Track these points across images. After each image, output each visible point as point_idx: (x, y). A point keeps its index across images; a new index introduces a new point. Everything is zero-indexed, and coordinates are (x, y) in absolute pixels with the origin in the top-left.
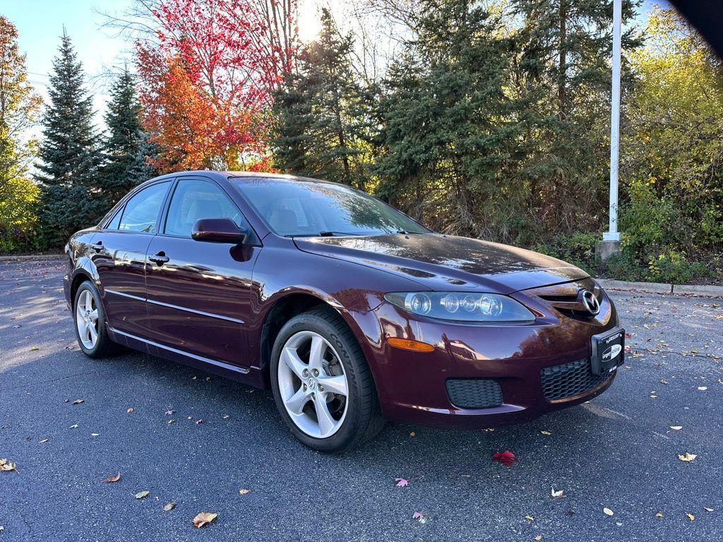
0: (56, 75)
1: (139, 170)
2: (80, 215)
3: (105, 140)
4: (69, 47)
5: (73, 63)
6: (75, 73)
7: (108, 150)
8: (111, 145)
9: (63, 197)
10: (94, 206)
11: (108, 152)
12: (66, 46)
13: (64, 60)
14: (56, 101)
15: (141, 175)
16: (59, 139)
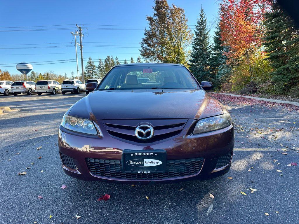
0: (198, 25)
1: (223, 58)
2: (200, 77)
3: (213, 47)
4: (203, 13)
5: (203, 19)
6: (204, 23)
7: (214, 51)
8: (215, 49)
9: (195, 71)
10: (204, 74)
11: (214, 52)
12: (202, 13)
13: (201, 18)
14: (197, 35)
15: (223, 60)
16: (197, 49)
